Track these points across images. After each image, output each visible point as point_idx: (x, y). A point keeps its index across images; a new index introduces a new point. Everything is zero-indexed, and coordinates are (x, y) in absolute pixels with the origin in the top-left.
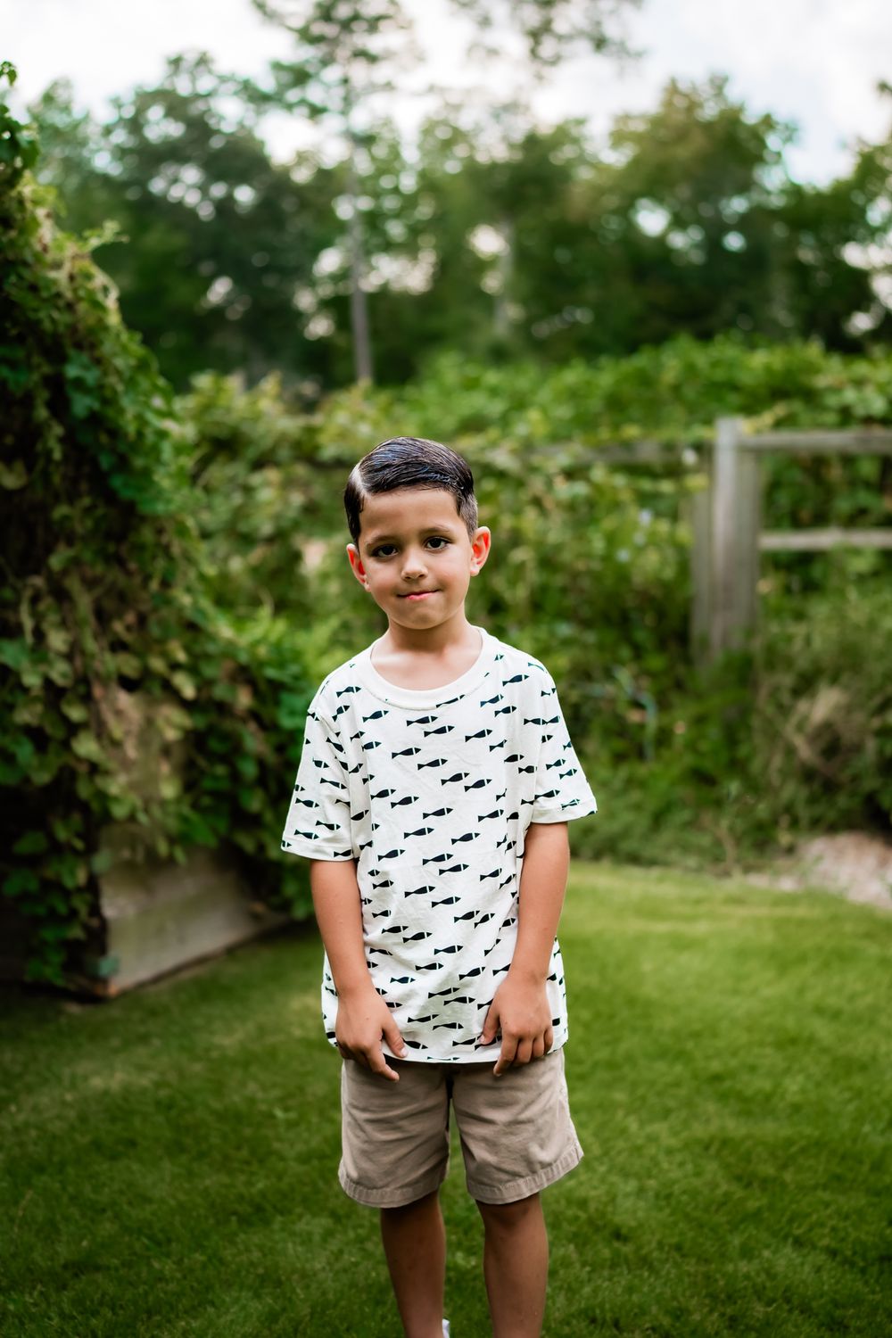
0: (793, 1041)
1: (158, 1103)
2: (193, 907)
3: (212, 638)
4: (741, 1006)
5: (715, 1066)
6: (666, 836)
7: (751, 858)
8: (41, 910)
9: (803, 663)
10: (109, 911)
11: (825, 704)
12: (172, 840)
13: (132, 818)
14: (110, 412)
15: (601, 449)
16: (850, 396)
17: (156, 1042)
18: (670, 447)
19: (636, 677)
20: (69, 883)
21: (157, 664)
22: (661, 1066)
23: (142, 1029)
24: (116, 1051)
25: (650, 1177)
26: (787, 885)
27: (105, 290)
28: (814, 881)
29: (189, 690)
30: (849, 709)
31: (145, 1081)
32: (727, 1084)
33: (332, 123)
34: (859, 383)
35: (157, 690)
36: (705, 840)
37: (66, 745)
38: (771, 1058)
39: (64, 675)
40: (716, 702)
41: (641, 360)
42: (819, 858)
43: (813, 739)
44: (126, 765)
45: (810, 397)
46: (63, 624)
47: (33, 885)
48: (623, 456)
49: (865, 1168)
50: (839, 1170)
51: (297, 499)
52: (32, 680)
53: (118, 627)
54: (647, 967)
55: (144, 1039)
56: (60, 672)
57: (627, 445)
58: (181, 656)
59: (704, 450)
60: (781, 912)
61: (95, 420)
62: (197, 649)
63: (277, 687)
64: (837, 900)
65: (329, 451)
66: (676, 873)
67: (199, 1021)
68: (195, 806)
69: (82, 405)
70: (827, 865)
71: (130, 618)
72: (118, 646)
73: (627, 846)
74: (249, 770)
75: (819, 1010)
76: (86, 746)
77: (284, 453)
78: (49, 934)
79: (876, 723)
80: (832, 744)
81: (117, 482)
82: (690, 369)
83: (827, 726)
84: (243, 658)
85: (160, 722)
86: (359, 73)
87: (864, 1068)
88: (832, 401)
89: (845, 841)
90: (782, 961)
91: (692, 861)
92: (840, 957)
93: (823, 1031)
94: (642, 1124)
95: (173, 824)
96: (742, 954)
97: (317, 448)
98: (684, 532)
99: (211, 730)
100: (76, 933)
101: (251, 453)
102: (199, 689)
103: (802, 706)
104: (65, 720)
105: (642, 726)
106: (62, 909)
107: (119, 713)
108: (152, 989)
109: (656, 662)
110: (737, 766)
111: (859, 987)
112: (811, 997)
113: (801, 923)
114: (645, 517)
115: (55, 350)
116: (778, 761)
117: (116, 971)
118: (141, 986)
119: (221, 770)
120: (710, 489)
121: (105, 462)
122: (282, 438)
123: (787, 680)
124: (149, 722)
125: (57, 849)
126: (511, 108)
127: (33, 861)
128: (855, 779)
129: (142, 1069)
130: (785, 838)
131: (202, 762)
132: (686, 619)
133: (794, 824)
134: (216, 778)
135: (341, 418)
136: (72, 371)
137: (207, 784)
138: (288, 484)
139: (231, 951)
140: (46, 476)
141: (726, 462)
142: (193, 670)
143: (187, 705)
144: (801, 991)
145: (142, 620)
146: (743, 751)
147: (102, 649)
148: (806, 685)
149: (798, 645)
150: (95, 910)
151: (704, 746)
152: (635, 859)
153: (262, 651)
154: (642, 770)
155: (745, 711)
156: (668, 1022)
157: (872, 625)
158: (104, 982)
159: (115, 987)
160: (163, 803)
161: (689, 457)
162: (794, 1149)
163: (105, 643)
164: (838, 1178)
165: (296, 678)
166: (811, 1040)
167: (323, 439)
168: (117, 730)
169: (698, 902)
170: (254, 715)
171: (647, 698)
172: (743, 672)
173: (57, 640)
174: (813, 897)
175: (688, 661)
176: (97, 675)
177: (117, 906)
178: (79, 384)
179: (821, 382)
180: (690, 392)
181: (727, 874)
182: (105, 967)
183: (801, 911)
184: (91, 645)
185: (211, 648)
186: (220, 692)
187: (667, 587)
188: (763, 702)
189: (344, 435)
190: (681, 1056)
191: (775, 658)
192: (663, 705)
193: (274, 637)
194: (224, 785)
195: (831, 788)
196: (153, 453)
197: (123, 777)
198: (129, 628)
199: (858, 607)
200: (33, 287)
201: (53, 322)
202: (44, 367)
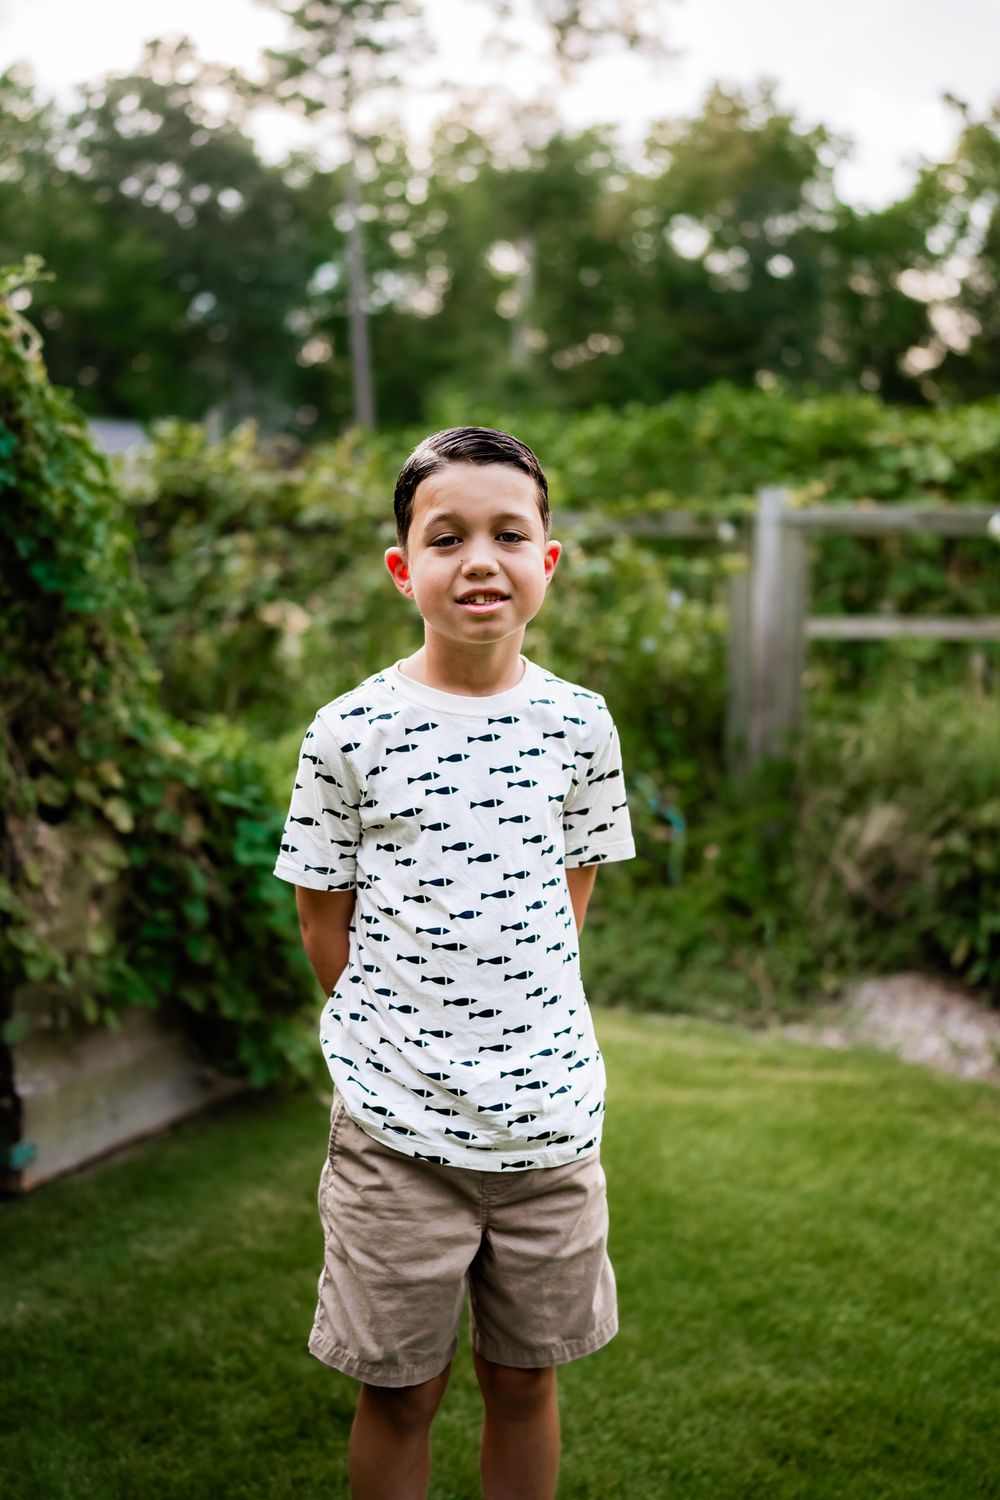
0: (838, 1254)
1: (69, 1344)
2: (132, 1077)
3: (156, 756)
4: (775, 1206)
5: (746, 1290)
6: (695, 976)
7: (791, 1006)
9: (853, 776)
10: (24, 1089)
11: (878, 824)
12: (103, 1001)
13: (52, 977)
14: (30, 487)
15: (627, 520)
16: (909, 457)
17: (76, 1254)
18: (705, 519)
19: (661, 787)
21: (86, 790)
22: (681, 1289)
23: (59, 1236)
24: (25, 1269)
25: (664, 1450)
26: (832, 1039)
27: (26, 340)
28: (863, 1035)
29: (124, 821)
30: (907, 829)
31: (56, 1312)
32: (760, 1313)
33: (330, 121)
34: (920, 442)
35: (85, 820)
36: (738, 983)
38: (813, 1276)
40: (753, 817)
41: (674, 409)
42: (869, 1007)
43: (864, 865)
44: (46, 911)
45: (864, 456)
48: (648, 528)
49: (925, 1435)
50: (892, 1439)
51: (272, 571)
53: (40, 745)
54: (667, 1151)
55: (60, 1251)
57: (656, 516)
58: (116, 780)
59: (744, 524)
60: (827, 1076)
61: (10, 496)
62: (136, 770)
63: (234, 813)
64: (891, 1059)
65: (311, 514)
66: (703, 1024)
67: (129, 1225)
68: (132, 960)
70: (879, 1015)
71: (55, 734)
72: (36, 768)
73: (649, 989)
74: (197, 914)
75: (868, 1212)
77: (259, 515)
79: (936, 847)
80: (886, 871)
81: (38, 571)
82: (729, 422)
83: (882, 851)
84: (192, 780)
85: (89, 861)
86: (362, 64)
87: (921, 1292)
88: (889, 462)
90: (826, 1142)
91: (722, 1010)
92: (896, 1138)
93: (872, 1238)
94: (657, 1369)
95: (103, 983)
96: (779, 1134)
97: (296, 510)
98: (719, 616)
99: (152, 867)
101: (220, 514)
102: (137, 819)
103: (851, 825)
105: (667, 845)
107: (38, 851)
108: (76, 1180)
109: (684, 770)
110: (776, 894)
111: (915, 1180)
112: (860, 1192)
113: (850, 1091)
114: (676, 599)
116: (823, 889)
117: (31, 1160)
118: (64, 1175)
119: (163, 915)
120: (749, 573)
121: (23, 547)
122: (257, 497)
123: (835, 795)
124: (76, 857)
126: (535, 110)
128: (912, 913)
129: (53, 1293)
130: (830, 982)
131: (141, 906)
132: (720, 720)
133: (841, 964)
134: (158, 925)
135: (325, 476)
137: (147, 931)
138: (263, 552)
139: (176, 1129)
141: (768, 538)
142: (130, 796)
143: (124, 840)
144: (848, 1184)
145: (70, 736)
146: (784, 874)
147: (19, 775)
148: (857, 800)
149: (847, 751)
150: (7, 1089)
151: (740, 869)
152: (656, 1006)
153: (216, 772)
154: (667, 897)
155: (789, 827)
156: (691, 1228)
157: (932, 732)
158: (18, 1174)
159: (29, 1180)
160: (93, 958)
161: (726, 532)
162: (839, 1411)
163: (21, 764)
164: (891, 1450)
165: (257, 802)
166: (859, 1251)
167: (304, 498)
168: (34, 872)
169: (729, 1062)
170: (205, 847)
171: (674, 813)
172: (784, 784)
174: (865, 1056)
175: (722, 768)
176: (13, 805)
177: (32, 1083)
179: (876, 439)
180: (730, 447)
181: (760, 1026)
182: (19, 1155)
183: (847, 1076)
185: (153, 768)
186: (162, 822)
187: (698, 680)
188: (809, 820)
189: (328, 495)
190: (706, 1275)
191: (824, 769)
192: (693, 818)
193: (230, 753)
194: (168, 933)
195: (884, 923)
196: (84, 537)
197: (42, 928)
198: (52, 746)
199: (917, 710)
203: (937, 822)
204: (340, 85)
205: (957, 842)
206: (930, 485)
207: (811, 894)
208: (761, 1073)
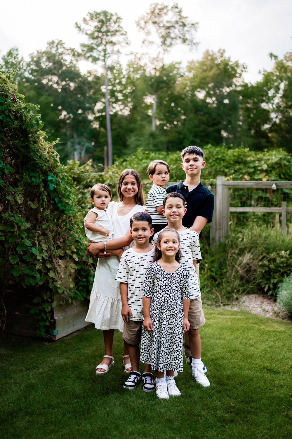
0: (234, 351)
2: (77, 317)
7: (226, 302)
8: (40, 318)
9: (241, 247)
10: (56, 318)
11: (246, 258)
12: (72, 298)
13: (63, 293)
14: (58, 187)
16: (257, 164)
17: (70, 352)
20: (47, 310)
21: (69, 252)
23: (66, 349)
24: (61, 354)
26: (236, 309)
27: (57, 155)
28: (243, 308)
29: (77, 260)
30: (253, 259)
31: (69, 361)
33: (100, 63)
34: (260, 160)
35: (69, 259)
36: (213, 296)
37: (46, 274)
39: (46, 256)
40: (217, 256)
42: (245, 301)
43: (243, 268)
44: (61, 279)
45: (245, 163)
46: (45, 243)
47: (38, 311)
52: (39, 258)
53: (59, 242)
55: (67, 351)
56: (45, 255)
58: (75, 250)
59: (214, 186)
60: (234, 317)
61: (55, 190)
62: (78, 247)
64: (249, 313)
65: (107, 182)
67: (80, 347)
68: (78, 289)
69: (52, 186)
70: (247, 303)
71: (61, 240)
72: (59, 247)
76: (51, 274)
78: (41, 324)
79: (260, 263)
80: (249, 270)
81: (59, 205)
83: (247, 264)
85: (69, 268)
87: (251, 357)
88: (252, 165)
89: (252, 296)
90: (232, 330)
92: (248, 329)
95: (72, 294)
96: (222, 329)
97: (104, 181)
99: (82, 269)
100: (47, 323)
101: (85, 183)
102: (79, 258)
103: (241, 258)
104: (46, 267)
106: (45, 317)
107: (59, 266)
108: (66, 338)
111: (252, 337)
113: (239, 320)
115: (45, 174)
116: (234, 274)
117: (57, 333)
118: (63, 337)
119: (84, 280)
121: (57, 200)
122: (93, 178)
123: (236, 251)
124: (66, 267)
125: (43, 301)
127: (37, 304)
128: (255, 279)
129: (68, 358)
130: (235, 296)
131: (79, 278)
132: (209, 233)
133: (238, 292)
134: (83, 282)
135: (111, 172)
136: (50, 178)
137: (81, 283)
140: (42, 205)
141: (219, 189)
142: (77, 254)
143: (75, 263)
145: (64, 240)
147: (55, 249)
148: (242, 252)
149: (240, 240)
150: (52, 317)
151: (214, 269)
155: (225, 260)
157: (260, 236)
158: (55, 336)
159: (57, 338)
160: (70, 289)
163: (55, 247)
166: (238, 350)
167: (106, 179)
168: (59, 270)
169: (211, 314)
172: (224, 248)
173: (44, 247)
174: (242, 312)
175: (209, 244)
176: (54, 256)
177: (58, 317)
178: (51, 181)
179: (248, 159)
181: (219, 306)
182: (55, 332)
183: (238, 317)
184: (53, 248)
185: (81, 247)
186: (84, 259)
188: (229, 257)
189: (111, 177)
191: (233, 245)
194: (85, 284)
195: (248, 282)
196: (68, 197)
197: (59, 283)
198: (61, 242)
199: (257, 230)
200: (40, 157)
201: (45, 166)
202: (42, 177)
203: (260, 258)
204: (102, 54)
205: (266, 262)
206: (262, 171)
207: (231, 274)
208: (218, 316)
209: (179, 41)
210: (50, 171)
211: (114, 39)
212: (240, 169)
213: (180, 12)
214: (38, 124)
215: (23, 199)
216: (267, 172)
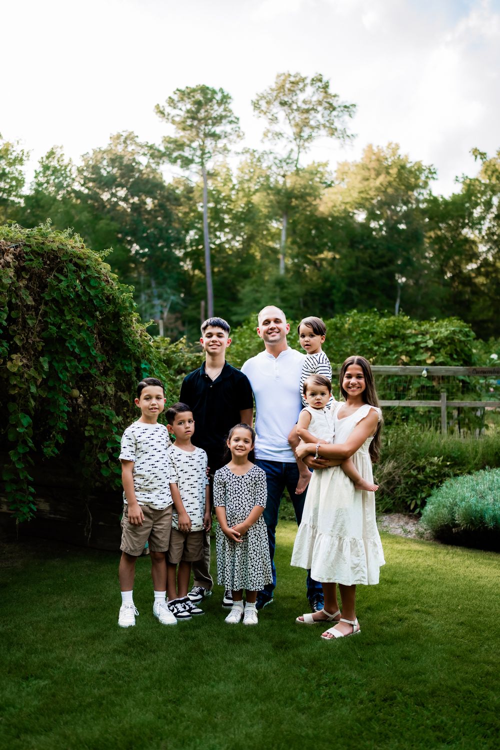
9: (384, 451)
11: (388, 467)
30: (396, 468)
33: (194, 167)
41: (336, 320)
43: (384, 479)
70: (386, 524)
79: (405, 473)
82: (356, 323)
83: (390, 474)
88: (412, 341)
101: (176, 367)
115: (138, 362)
122: (188, 361)
136: (143, 366)
148: (385, 460)
157: (409, 437)
178: (145, 369)
200: (133, 342)
201: (138, 352)
202: (134, 364)
205: (413, 472)
209: (323, 132)
210: (143, 357)
211: (218, 130)
212: (396, 346)
213: (326, 87)
214: (132, 306)
215: (114, 389)
216: (433, 351)
